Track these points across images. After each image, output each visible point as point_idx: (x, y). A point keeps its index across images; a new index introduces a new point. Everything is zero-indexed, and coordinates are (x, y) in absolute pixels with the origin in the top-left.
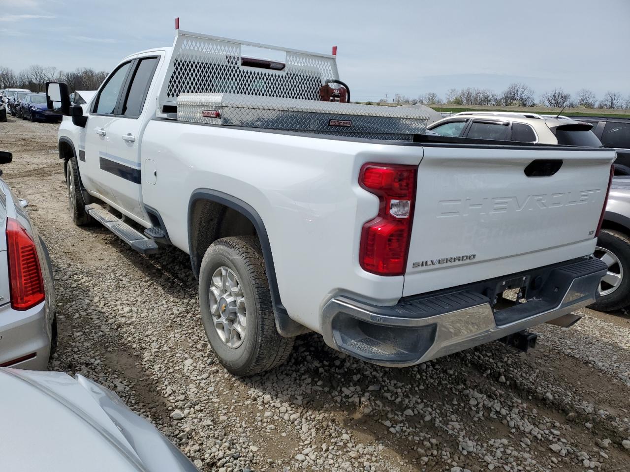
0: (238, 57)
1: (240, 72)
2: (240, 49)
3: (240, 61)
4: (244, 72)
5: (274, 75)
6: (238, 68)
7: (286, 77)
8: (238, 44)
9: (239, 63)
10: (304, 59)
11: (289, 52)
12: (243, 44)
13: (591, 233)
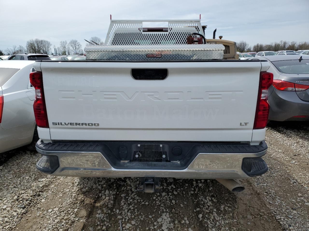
0: (141, 28)
1: (142, 35)
3: (142, 30)
4: (144, 35)
6: (141, 33)
7: (168, 35)
8: (141, 22)
9: (142, 31)
10: (182, 24)
11: (170, 22)
12: (143, 21)
13: (245, 124)
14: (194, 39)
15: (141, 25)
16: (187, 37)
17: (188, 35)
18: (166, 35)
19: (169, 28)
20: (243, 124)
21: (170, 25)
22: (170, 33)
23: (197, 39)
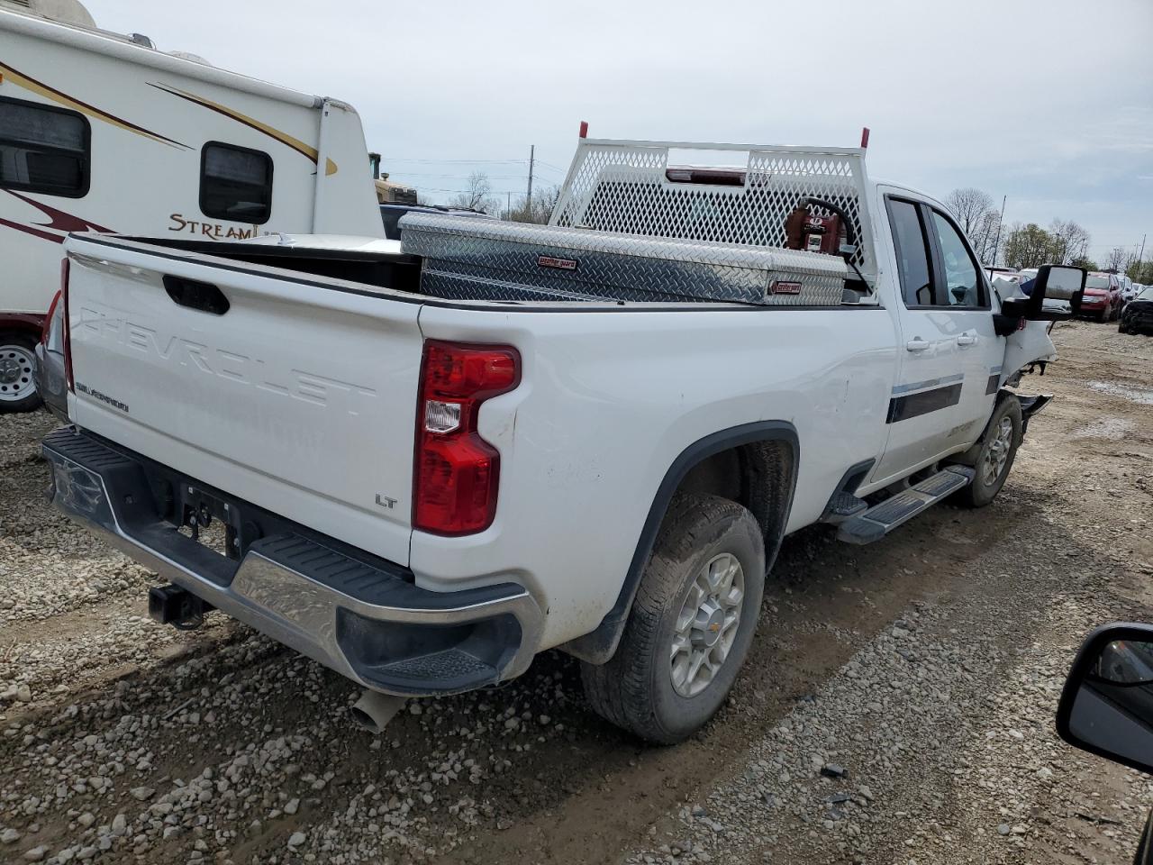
1: (662, 193)
2: (667, 156)
3: (664, 174)
5: (721, 196)
6: (659, 187)
7: (744, 199)
8: (663, 148)
9: (663, 178)
11: (756, 152)
12: (672, 147)
13: (387, 503)
14: (812, 221)
15: (663, 158)
16: (791, 210)
17: (796, 201)
18: (737, 198)
19: (747, 175)
20: (383, 500)
21: (753, 163)
22: (752, 193)
23: (821, 222)
